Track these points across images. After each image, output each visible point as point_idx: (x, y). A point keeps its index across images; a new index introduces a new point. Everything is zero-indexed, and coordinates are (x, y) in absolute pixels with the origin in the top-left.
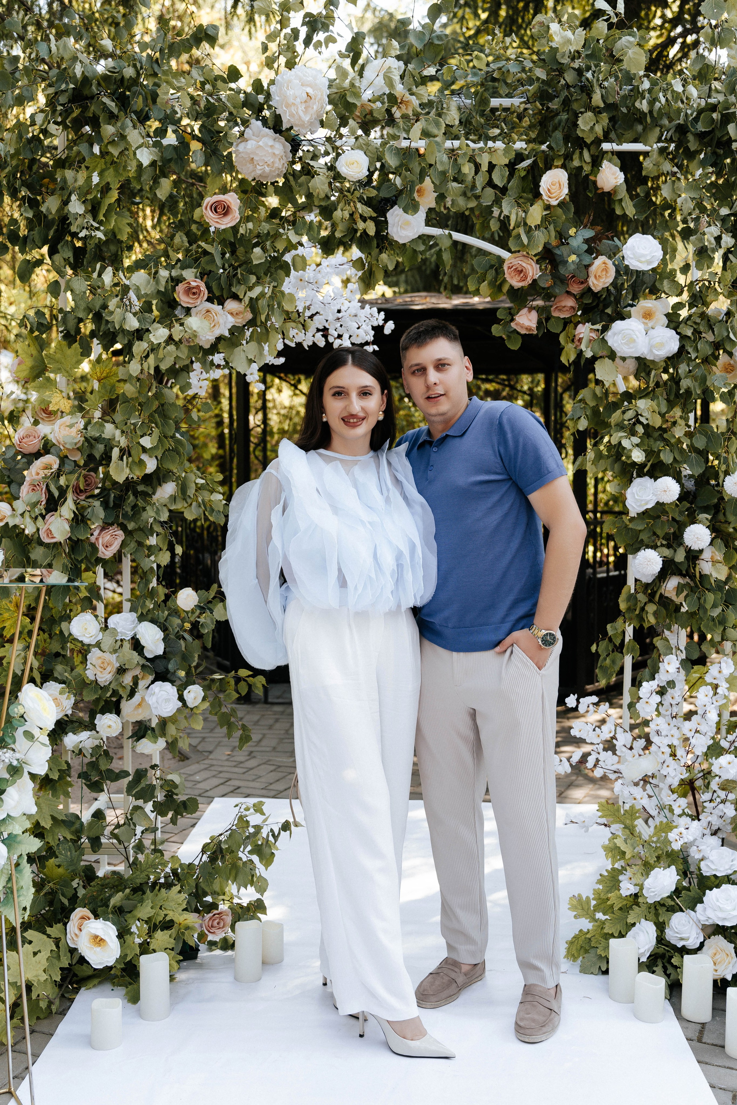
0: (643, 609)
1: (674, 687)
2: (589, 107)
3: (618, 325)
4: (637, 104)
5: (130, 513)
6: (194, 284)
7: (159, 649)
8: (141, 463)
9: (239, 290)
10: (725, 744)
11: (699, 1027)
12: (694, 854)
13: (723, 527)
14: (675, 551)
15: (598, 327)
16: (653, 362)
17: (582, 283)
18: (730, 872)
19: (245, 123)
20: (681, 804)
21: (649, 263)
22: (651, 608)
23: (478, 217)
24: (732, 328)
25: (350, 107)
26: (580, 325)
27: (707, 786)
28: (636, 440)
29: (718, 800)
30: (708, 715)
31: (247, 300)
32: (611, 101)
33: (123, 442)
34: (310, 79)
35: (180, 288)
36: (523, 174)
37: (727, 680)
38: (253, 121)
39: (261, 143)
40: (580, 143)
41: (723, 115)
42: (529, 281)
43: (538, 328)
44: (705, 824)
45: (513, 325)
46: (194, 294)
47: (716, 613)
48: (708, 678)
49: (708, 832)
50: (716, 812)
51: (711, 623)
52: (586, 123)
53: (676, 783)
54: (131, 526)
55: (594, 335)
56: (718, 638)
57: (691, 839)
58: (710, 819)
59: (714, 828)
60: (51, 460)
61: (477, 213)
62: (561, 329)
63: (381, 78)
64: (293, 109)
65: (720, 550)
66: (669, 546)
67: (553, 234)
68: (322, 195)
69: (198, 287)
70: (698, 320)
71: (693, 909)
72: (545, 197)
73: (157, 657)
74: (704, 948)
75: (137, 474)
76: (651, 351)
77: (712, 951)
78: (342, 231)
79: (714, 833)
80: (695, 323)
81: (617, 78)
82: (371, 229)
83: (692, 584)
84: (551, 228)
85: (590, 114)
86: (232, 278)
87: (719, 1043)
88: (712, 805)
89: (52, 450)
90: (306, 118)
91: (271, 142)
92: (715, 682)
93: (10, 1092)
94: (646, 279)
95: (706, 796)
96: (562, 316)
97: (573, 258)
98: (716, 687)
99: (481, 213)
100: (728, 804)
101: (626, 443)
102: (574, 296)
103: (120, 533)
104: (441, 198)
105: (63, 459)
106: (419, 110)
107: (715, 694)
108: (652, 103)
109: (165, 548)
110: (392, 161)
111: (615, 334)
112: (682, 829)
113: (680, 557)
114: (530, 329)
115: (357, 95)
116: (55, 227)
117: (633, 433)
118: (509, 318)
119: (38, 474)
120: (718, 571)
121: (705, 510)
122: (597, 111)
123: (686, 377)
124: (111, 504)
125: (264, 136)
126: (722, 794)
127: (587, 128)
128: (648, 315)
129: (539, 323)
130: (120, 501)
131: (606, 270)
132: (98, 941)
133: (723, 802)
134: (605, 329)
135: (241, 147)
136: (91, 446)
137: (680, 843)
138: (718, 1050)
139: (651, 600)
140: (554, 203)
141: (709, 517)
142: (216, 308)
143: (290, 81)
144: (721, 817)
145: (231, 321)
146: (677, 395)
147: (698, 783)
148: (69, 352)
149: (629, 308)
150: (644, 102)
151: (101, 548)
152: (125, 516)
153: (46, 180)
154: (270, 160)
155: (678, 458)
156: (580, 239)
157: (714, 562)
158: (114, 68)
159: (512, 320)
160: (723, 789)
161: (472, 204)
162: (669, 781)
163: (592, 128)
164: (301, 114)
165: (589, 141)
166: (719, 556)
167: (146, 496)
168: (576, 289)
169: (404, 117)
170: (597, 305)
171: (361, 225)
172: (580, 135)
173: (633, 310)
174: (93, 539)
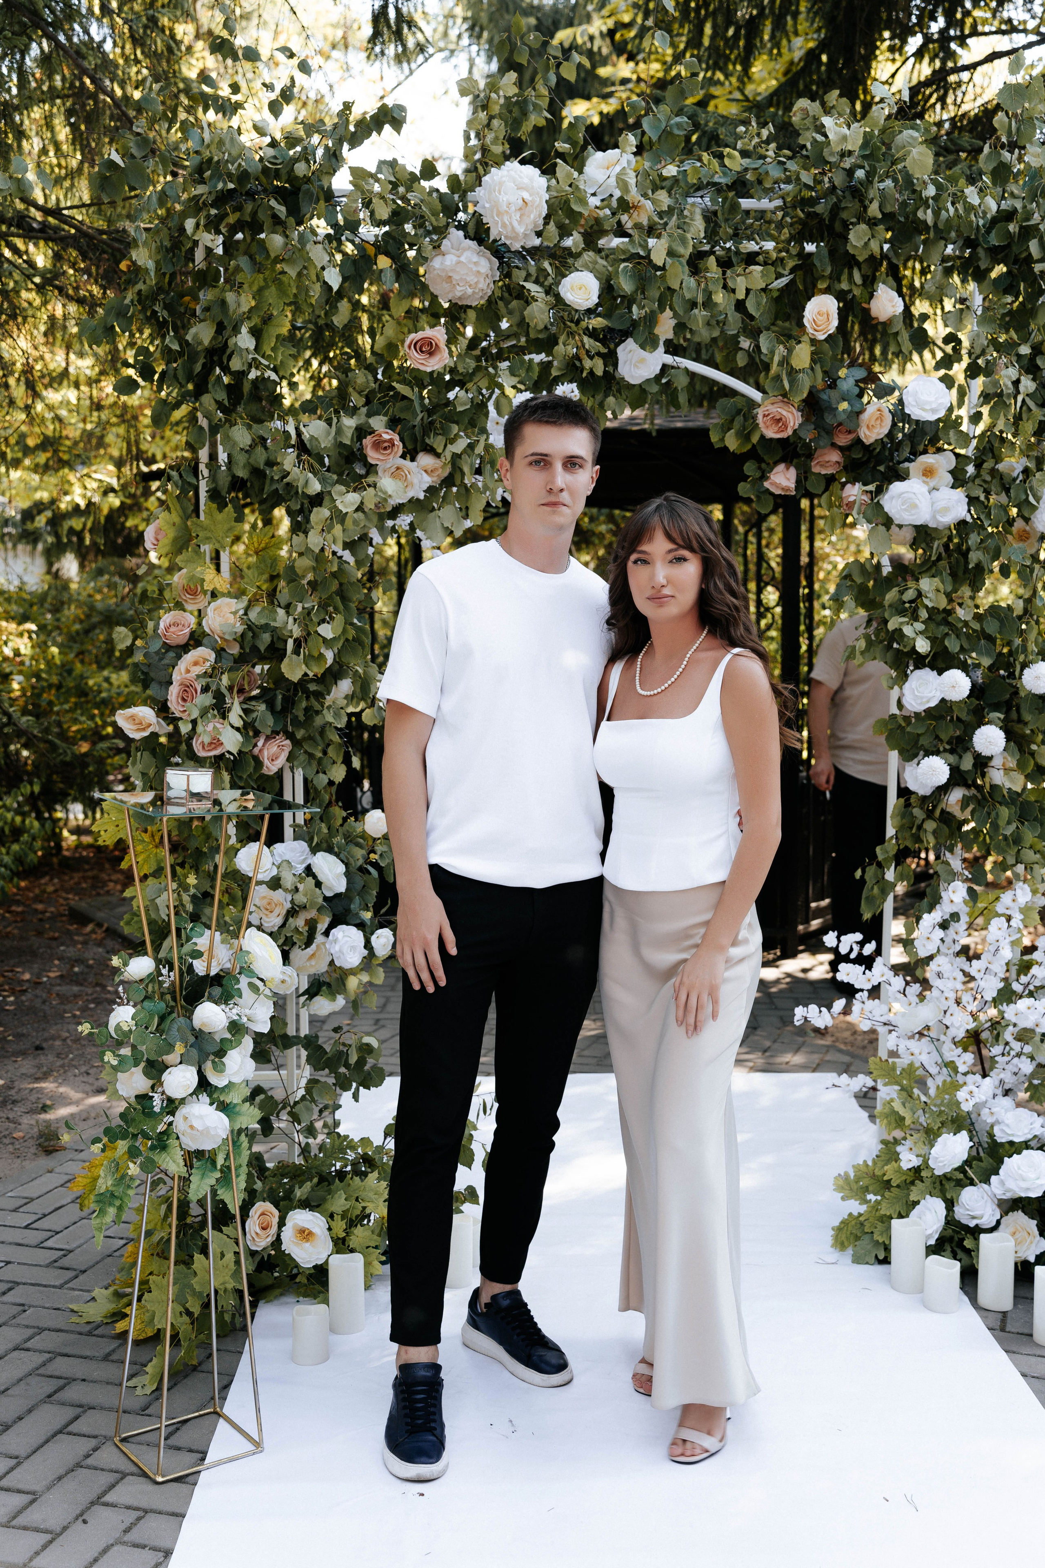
0: (920, 827)
1: (958, 920)
2: (861, 217)
3: (897, 487)
4: (920, 214)
5: (302, 718)
6: (386, 437)
7: (341, 886)
8: (321, 657)
9: (437, 442)
10: (1017, 987)
11: (1000, 1316)
12: (987, 1117)
13: (1018, 728)
14: (961, 757)
15: (871, 487)
16: (936, 529)
17: (850, 432)
18: (1030, 1137)
19: (442, 232)
20: (965, 1061)
21: (934, 411)
22: (930, 826)
23: (721, 350)
24: (1031, 489)
25: (574, 216)
26: (849, 486)
27: (997, 1038)
28: (920, 626)
29: (1013, 1053)
30: (1002, 952)
31: (448, 455)
32: (888, 209)
33: (297, 632)
34: (526, 181)
35: (368, 441)
36: (775, 294)
37: (1021, 911)
38: (452, 230)
39: (463, 259)
40: (851, 261)
41: (1021, 227)
42: (790, 432)
43: (797, 488)
44: (997, 1083)
45: (766, 484)
46: (385, 448)
47: (1009, 830)
48: (1000, 908)
49: (999, 1092)
50: (1011, 1068)
51: (1003, 843)
52: (859, 238)
53: (961, 1034)
54: (300, 734)
55: (866, 498)
56: (1011, 860)
57: (984, 1098)
58: (1002, 1076)
59: (1007, 1087)
60: (204, 654)
61: (721, 344)
62: (822, 488)
63: (613, 181)
64: (506, 219)
65: (1013, 755)
66: (952, 752)
67: (819, 375)
68: (541, 326)
69: (391, 441)
70: (988, 478)
71: (987, 1181)
72: (810, 330)
73: (338, 896)
74: (1001, 1227)
75: (316, 670)
76: (934, 517)
77: (1011, 1229)
78: (560, 369)
79: (1007, 1093)
80: (985, 481)
81: (895, 180)
82: (599, 367)
83: (979, 796)
84: (818, 368)
85: (863, 227)
86: (428, 428)
87: (1026, 1331)
88: (1006, 1059)
89: (205, 641)
90: (521, 229)
91: (475, 258)
92: (1008, 912)
93: (215, 1413)
94: (927, 429)
95: (996, 1050)
96: (823, 472)
97: (844, 406)
98: (1009, 919)
99: (726, 344)
100: (1023, 1058)
101: (908, 631)
102: (841, 449)
103: (288, 742)
104: (680, 327)
105: (220, 652)
106: (656, 219)
107: (1009, 926)
108: (937, 214)
109: (341, 759)
110: (626, 285)
111: (892, 498)
112: (971, 1087)
113: (967, 764)
114: (788, 490)
115: (583, 202)
116: (202, 361)
117: (915, 618)
118: (758, 474)
119: (188, 671)
120: (1012, 780)
121: (996, 707)
122: (872, 223)
123: (978, 549)
124: (279, 707)
125: (464, 250)
126: (1016, 1046)
127: (860, 244)
128: (928, 472)
129: (798, 482)
130: (289, 702)
131: (881, 418)
132: (305, 1234)
133: (1018, 1055)
134: (880, 491)
135: (437, 263)
136: (255, 636)
137: (971, 1103)
138: (1025, 1338)
139: (930, 815)
140: (821, 337)
141: (1002, 716)
142: (407, 463)
143: (501, 184)
144: (1016, 1074)
145: (427, 481)
146: (966, 570)
147: (985, 1035)
148: (220, 517)
149: (906, 464)
150: (929, 211)
151: (266, 762)
152: (296, 722)
153: (187, 299)
154: (472, 279)
155: (966, 646)
156: (851, 382)
157: (1007, 770)
158: (275, 157)
159: (764, 477)
160: (1019, 1040)
161: (716, 333)
162: (952, 1032)
163: (866, 244)
164: (515, 224)
165: (861, 259)
166: (1012, 764)
167: (320, 696)
168: (843, 440)
169: (638, 226)
170: (868, 461)
171: (587, 363)
172: (851, 251)
173: (912, 466)
174: (256, 751)
